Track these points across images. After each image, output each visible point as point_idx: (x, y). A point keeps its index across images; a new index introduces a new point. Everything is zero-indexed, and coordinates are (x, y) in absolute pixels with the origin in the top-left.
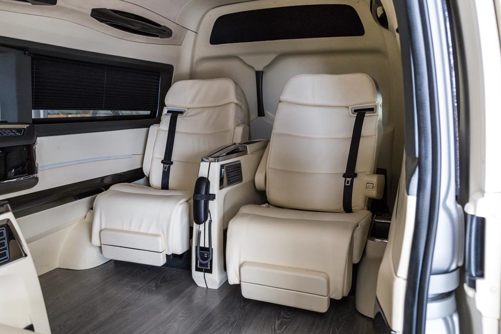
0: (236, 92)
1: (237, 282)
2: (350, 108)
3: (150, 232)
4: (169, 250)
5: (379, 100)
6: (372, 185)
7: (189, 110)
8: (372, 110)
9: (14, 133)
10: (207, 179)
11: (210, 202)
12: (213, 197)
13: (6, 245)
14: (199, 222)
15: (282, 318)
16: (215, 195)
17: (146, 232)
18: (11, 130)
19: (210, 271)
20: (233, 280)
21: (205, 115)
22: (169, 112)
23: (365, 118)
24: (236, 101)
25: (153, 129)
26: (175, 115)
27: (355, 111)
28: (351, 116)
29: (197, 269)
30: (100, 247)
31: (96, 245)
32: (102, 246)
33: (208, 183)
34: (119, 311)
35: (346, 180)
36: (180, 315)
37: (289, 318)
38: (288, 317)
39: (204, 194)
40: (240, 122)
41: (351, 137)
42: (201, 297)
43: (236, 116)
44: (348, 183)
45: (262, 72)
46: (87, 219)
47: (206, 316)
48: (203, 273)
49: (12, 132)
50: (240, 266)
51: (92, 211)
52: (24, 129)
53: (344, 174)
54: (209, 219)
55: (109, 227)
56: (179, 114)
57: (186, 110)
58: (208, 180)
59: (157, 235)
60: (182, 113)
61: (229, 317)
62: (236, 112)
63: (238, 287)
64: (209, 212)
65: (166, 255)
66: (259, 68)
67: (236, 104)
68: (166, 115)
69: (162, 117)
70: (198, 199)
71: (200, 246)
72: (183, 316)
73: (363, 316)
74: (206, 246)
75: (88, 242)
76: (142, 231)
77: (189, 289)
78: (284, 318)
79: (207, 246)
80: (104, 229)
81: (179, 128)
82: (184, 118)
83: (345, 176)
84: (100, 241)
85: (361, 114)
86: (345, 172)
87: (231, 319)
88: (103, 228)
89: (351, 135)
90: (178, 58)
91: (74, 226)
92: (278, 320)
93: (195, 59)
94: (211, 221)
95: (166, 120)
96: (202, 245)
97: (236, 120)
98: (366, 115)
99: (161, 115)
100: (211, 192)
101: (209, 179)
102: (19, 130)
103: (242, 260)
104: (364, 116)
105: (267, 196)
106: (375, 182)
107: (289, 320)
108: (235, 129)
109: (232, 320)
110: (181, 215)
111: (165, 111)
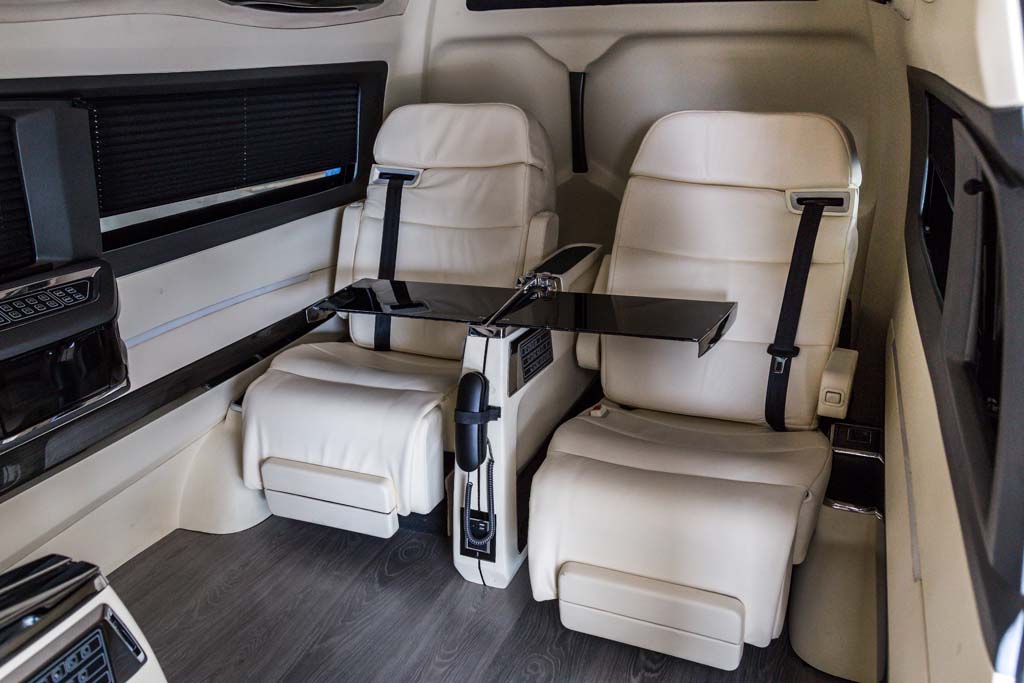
0: (531, 138)
1: (551, 596)
2: (788, 193)
3: (364, 470)
4: (404, 507)
5: (856, 179)
6: (837, 396)
7: (428, 173)
8: (838, 202)
9: (71, 296)
10: (483, 375)
11: (491, 425)
12: (495, 413)
13: (106, 661)
14: (468, 466)
15: (642, 671)
16: (499, 409)
17: (354, 468)
18: (63, 290)
19: (491, 557)
20: (542, 591)
21: (462, 186)
22: (382, 176)
23: (823, 222)
24: (531, 161)
25: (351, 214)
26: (397, 182)
27: (800, 201)
28: (790, 212)
29: (464, 552)
30: (262, 493)
31: (251, 488)
32: (267, 492)
33: (485, 384)
34: (316, 647)
35: (773, 360)
36: (437, 659)
37: (657, 671)
38: (654, 667)
39: (477, 411)
40: (539, 205)
41: (790, 261)
42: (474, 610)
43: (532, 195)
44: (779, 369)
45: (584, 74)
46: (230, 423)
47: (490, 662)
48: (477, 560)
49: (68, 294)
50: (559, 572)
51: (237, 408)
52: (89, 278)
53: (771, 346)
54: (488, 456)
55: (278, 454)
56: (405, 182)
57: (421, 171)
58: (485, 379)
59: (379, 480)
60: (411, 178)
61: (535, 667)
62: (532, 185)
63: (553, 607)
64: (488, 442)
65: (399, 515)
66: (579, 66)
67: (532, 165)
68: (376, 183)
69: (369, 188)
70: (465, 423)
71: (472, 508)
72: (446, 664)
73: (805, 665)
74: (482, 510)
75: (238, 479)
76: (347, 466)
77: (448, 589)
78: (648, 670)
79: (484, 509)
80: (268, 458)
81: (407, 214)
82: (416, 191)
83: (771, 350)
84: (262, 480)
85: (813, 210)
86: (772, 341)
87: (540, 670)
88: (265, 456)
89: (788, 257)
90: (396, 45)
91: (204, 439)
92: (635, 675)
93: (434, 43)
94: (491, 462)
95: (377, 194)
96: (474, 506)
97: (531, 204)
98: (824, 213)
99: (367, 184)
100: (492, 402)
101: (487, 375)
102: (80, 286)
103: (562, 559)
104: (820, 216)
105: (604, 385)
106: (845, 390)
107: (656, 675)
108: (529, 223)
109: (543, 675)
110: (428, 439)
111: (375, 174)
